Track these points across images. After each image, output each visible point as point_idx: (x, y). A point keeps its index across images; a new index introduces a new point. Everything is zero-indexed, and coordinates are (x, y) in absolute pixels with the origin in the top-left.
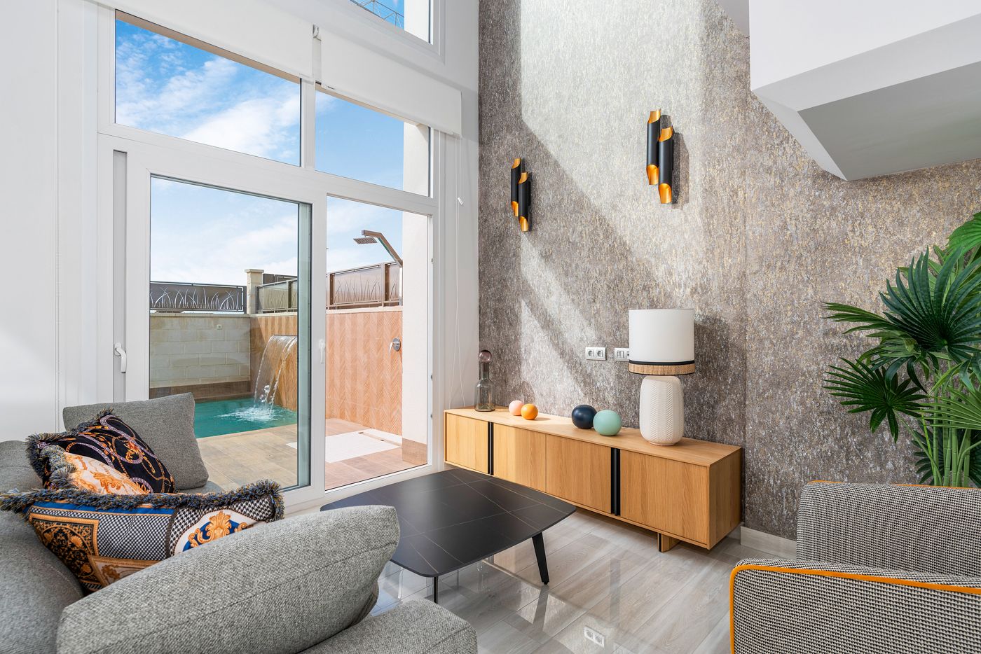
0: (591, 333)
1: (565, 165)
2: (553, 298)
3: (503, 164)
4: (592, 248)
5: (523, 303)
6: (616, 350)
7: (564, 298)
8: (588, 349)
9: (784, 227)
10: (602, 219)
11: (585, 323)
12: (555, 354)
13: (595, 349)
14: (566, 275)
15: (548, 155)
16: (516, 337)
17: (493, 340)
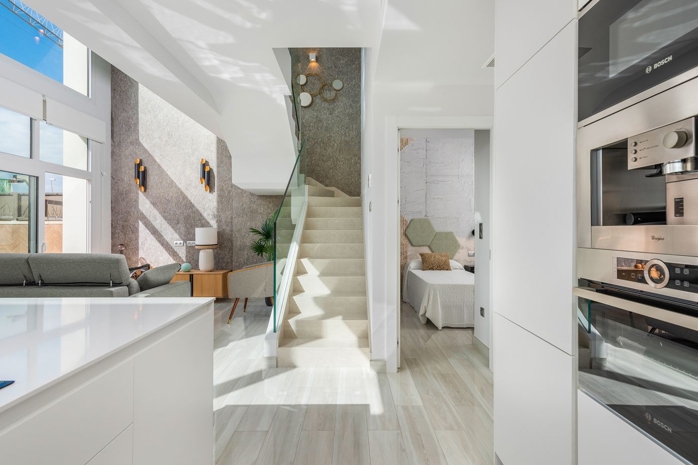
0: (176, 236)
1: (164, 167)
2: (158, 221)
3: (128, 158)
4: (177, 203)
5: (140, 223)
6: (188, 242)
7: (164, 221)
8: (175, 242)
9: (243, 205)
10: (182, 192)
11: (174, 232)
12: (159, 245)
13: (179, 242)
14: (165, 212)
15: (155, 161)
16: (136, 238)
17: (122, 240)
